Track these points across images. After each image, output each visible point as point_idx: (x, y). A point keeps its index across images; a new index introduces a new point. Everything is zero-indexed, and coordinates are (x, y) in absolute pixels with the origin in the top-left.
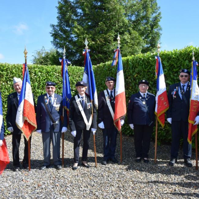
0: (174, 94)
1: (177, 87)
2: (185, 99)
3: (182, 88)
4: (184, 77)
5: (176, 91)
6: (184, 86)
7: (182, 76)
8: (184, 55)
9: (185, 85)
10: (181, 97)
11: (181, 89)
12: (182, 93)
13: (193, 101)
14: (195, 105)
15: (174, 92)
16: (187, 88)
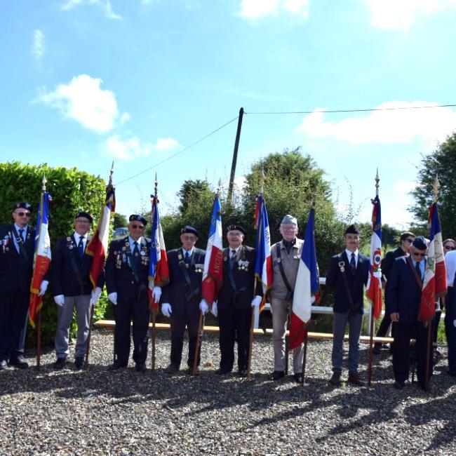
0: (5, 243)
1: (9, 233)
2: (25, 254)
3: (19, 234)
4: (25, 216)
5: (9, 238)
6: (21, 231)
7: (21, 214)
8: (5, 176)
9: (23, 230)
10: (18, 250)
11: (17, 236)
12: (19, 244)
13: (40, 257)
14: (43, 264)
15: (5, 242)
16: (27, 235)
